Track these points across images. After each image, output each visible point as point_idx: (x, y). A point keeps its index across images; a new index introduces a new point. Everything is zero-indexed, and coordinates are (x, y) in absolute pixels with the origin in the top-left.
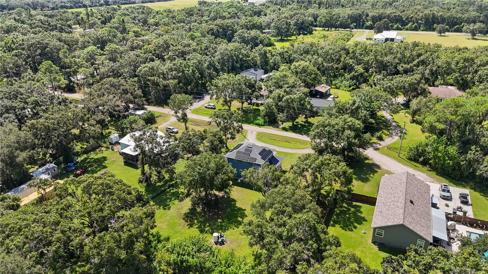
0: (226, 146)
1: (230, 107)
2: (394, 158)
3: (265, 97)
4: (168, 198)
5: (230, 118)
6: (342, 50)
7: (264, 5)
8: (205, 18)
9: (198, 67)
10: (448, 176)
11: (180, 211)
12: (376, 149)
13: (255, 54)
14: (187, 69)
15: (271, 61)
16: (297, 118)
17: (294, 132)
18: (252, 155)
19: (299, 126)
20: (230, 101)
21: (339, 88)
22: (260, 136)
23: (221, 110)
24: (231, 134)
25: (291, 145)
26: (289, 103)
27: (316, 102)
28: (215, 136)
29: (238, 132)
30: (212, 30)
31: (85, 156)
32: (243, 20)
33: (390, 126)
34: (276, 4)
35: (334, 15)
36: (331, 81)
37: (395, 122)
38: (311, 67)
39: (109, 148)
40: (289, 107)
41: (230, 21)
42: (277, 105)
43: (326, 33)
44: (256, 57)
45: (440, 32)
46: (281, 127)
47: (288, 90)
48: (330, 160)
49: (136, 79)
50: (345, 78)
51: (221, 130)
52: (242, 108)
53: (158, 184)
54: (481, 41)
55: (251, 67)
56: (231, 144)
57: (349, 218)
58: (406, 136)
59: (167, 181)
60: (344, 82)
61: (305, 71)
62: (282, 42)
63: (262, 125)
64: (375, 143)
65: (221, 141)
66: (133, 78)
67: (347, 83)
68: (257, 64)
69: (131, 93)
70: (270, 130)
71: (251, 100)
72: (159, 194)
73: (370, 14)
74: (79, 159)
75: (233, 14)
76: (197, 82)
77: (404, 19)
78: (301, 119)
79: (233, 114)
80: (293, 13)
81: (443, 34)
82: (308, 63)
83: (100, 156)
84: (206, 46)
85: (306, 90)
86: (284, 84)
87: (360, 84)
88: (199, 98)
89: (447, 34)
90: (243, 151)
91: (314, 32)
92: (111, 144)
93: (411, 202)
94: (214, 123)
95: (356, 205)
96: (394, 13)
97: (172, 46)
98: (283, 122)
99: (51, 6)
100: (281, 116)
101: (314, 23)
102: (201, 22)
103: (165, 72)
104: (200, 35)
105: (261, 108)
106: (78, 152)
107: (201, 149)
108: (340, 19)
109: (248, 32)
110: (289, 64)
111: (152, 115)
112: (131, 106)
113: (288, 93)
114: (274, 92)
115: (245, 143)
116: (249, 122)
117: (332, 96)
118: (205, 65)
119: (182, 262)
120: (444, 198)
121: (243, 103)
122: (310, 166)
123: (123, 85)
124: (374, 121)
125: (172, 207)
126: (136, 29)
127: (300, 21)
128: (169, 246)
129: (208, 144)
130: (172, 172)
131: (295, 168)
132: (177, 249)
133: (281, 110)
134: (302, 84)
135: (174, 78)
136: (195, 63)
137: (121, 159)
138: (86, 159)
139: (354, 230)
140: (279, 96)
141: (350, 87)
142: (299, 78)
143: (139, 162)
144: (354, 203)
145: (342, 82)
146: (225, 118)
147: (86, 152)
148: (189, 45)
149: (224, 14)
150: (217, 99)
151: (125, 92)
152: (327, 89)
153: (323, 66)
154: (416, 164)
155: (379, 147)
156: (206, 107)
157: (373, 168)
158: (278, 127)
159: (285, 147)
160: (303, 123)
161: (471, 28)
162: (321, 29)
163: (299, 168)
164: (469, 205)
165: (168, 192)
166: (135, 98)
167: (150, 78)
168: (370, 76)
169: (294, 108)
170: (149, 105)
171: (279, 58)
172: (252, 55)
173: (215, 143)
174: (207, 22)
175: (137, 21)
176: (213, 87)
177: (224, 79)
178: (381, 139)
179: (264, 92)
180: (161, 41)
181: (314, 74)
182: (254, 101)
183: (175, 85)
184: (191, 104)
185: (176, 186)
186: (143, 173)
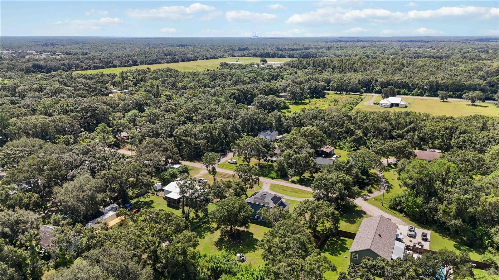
0: (246, 195)
1: (249, 163)
2: (379, 207)
3: (278, 155)
4: (203, 231)
5: (250, 171)
6: (345, 116)
7: (281, 68)
8: (228, 82)
9: (224, 129)
10: (418, 220)
11: (212, 239)
12: (366, 200)
13: (271, 118)
14: (214, 131)
15: (285, 124)
16: (304, 173)
17: (301, 185)
18: (266, 200)
19: (306, 180)
20: (249, 158)
21: (342, 149)
22: (273, 187)
23: (242, 165)
24: (250, 184)
25: (298, 195)
26: (296, 161)
27: (320, 161)
28: (238, 185)
29: (256, 183)
30: (234, 94)
31: (137, 199)
32: (262, 85)
33: (380, 182)
34: (293, 67)
35: (345, 81)
36: (336, 143)
37: (385, 178)
38: (318, 131)
39: (154, 194)
40: (296, 164)
41: (250, 86)
42: (287, 162)
43: (337, 97)
44: (272, 120)
45: (443, 98)
46: (290, 180)
47: (297, 150)
48: (322, 204)
49: (172, 139)
50: (347, 141)
51: (242, 181)
52: (259, 164)
53: (194, 221)
54: (480, 107)
55: (268, 129)
56: (249, 192)
57: (336, 248)
58: (391, 190)
59: (201, 219)
60: (347, 144)
61: (313, 134)
62: (297, 105)
63: (275, 178)
64: (365, 195)
65: (243, 189)
66: (170, 138)
67: (348, 145)
68: (272, 127)
69: (170, 151)
70: (282, 182)
71: (267, 157)
72: (196, 228)
73: (379, 80)
74: (133, 202)
75: (253, 78)
76: (222, 141)
77: (411, 85)
78: (307, 175)
79: (252, 169)
80: (308, 77)
81: (445, 100)
82: (314, 128)
83: (148, 200)
84: (230, 111)
85: (312, 150)
86: (293, 145)
87: (360, 146)
88: (223, 155)
89: (449, 99)
90: (259, 197)
91: (326, 96)
92: (155, 191)
93: (380, 235)
94: (237, 175)
95: (343, 239)
96: (401, 79)
97: (200, 110)
98: (292, 176)
99: (85, 66)
100: (290, 171)
101: (327, 87)
102: (224, 86)
103: (197, 134)
104: (224, 100)
105: (275, 164)
106: (131, 196)
107: (227, 195)
108: (351, 84)
109: (266, 97)
110: (299, 128)
111: (187, 168)
112: (170, 161)
113: (297, 153)
114: (285, 152)
115: (261, 191)
116: (265, 176)
117: (335, 156)
118: (229, 128)
119: (217, 267)
120: (410, 236)
121: (260, 160)
122: (308, 208)
123: (164, 144)
124: (365, 177)
125: (206, 237)
126: (167, 93)
127: (313, 86)
128: (207, 258)
129: (233, 191)
130: (206, 211)
131: (297, 209)
132: (214, 259)
133: (290, 166)
134: (309, 145)
135: (204, 139)
136: (221, 126)
137: (165, 202)
138: (138, 202)
139: (339, 255)
140: (289, 155)
141: (351, 148)
142: (307, 140)
143: (181, 204)
144: (342, 238)
145: (345, 144)
146: (246, 172)
147: (138, 196)
148: (215, 110)
149: (245, 79)
150: (238, 156)
151: (166, 150)
152: (331, 149)
153: (329, 130)
154: (394, 212)
155: (368, 198)
156: (229, 163)
157: (361, 214)
158: (288, 180)
159: (293, 196)
160: (309, 178)
161: (470, 96)
162: (333, 92)
163: (300, 209)
164: (428, 241)
165: (202, 227)
166: (173, 154)
167: (184, 138)
168: (368, 139)
169: (301, 165)
170: (182, 160)
171: (291, 122)
172: (269, 119)
173: (238, 190)
174: (229, 86)
175: (166, 85)
176: (236, 147)
177: (246, 140)
178: (370, 192)
179: (277, 151)
180: (190, 105)
181: (321, 137)
182: (269, 158)
183: (205, 144)
184: (219, 160)
185: (208, 222)
186: (183, 212)
